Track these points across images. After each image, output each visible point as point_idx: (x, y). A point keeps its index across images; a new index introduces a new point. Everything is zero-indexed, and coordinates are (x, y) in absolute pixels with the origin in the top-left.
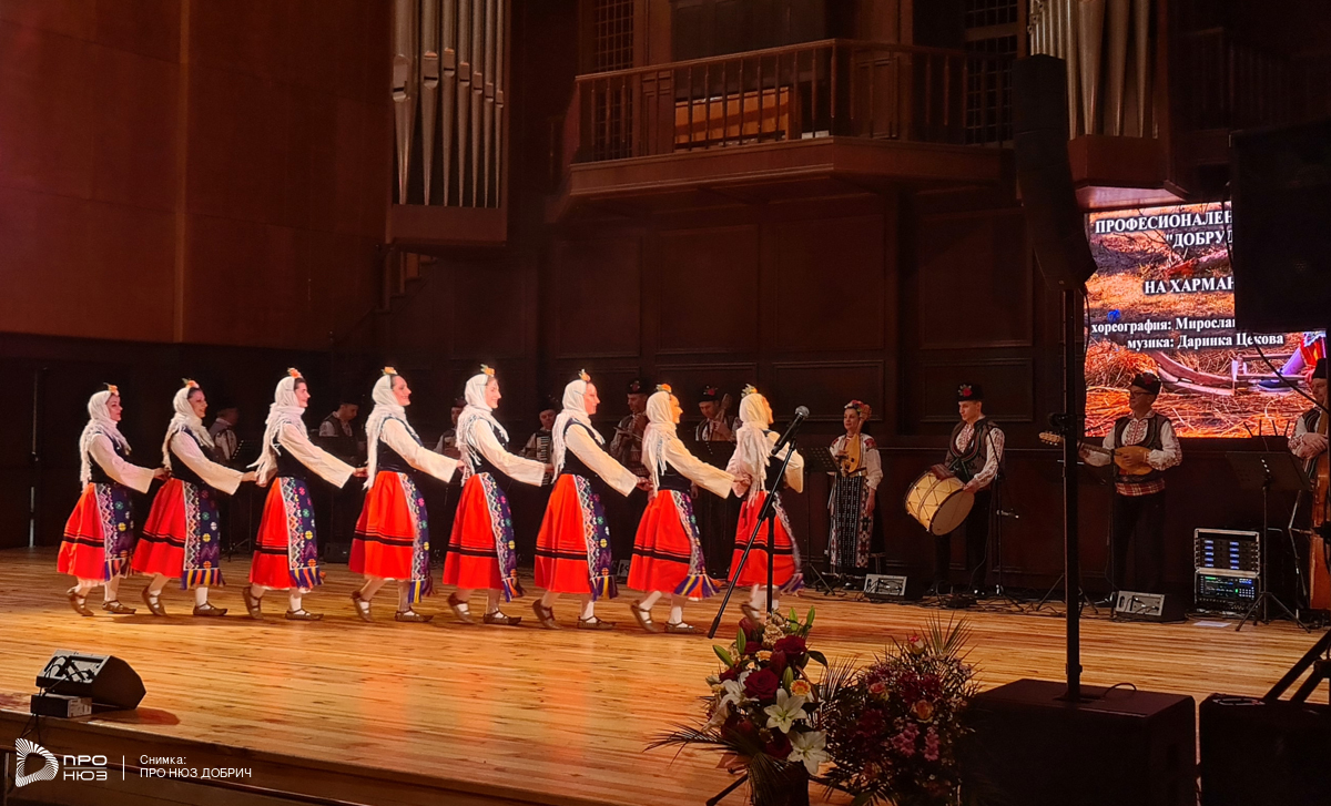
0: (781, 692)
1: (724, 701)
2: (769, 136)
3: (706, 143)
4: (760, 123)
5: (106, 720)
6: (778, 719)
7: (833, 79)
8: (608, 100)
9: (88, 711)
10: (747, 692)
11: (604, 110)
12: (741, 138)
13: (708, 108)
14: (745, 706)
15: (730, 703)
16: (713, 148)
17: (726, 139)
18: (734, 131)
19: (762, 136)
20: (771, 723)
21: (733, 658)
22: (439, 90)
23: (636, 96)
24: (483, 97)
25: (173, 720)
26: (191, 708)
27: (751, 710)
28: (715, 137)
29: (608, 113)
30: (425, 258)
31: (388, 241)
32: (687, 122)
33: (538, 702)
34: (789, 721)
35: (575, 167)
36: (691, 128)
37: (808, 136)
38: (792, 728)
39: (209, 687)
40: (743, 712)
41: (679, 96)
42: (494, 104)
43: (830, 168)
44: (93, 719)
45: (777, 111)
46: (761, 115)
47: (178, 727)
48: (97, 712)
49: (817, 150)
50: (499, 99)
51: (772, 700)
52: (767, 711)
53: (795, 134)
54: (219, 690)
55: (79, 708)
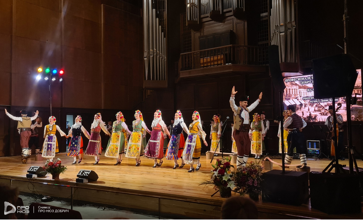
0: (225, 173)
1: (214, 175)
2: (219, 64)
3: (207, 66)
4: (218, 62)
5: (91, 183)
6: (225, 179)
7: (232, 53)
8: (187, 58)
9: (87, 181)
10: (219, 174)
11: (186, 60)
12: (214, 65)
13: (207, 59)
14: (218, 176)
15: (215, 176)
16: (208, 67)
17: (211, 65)
18: (212, 64)
19: (218, 64)
20: (224, 179)
21: (216, 167)
22: (153, 57)
23: (192, 57)
24: (162, 58)
25: (104, 183)
26: (108, 180)
27: (219, 177)
28: (209, 65)
29: (187, 61)
30: (151, 91)
31: (144, 87)
32: (203, 62)
33: (177, 178)
34: (227, 179)
35: (181, 72)
36: (204, 63)
37: (227, 64)
38: (228, 180)
39: (111, 176)
40: (218, 177)
41: (201, 57)
42: (164, 60)
43: (232, 70)
44: (88, 183)
45: (221, 60)
46: (217, 60)
47: (105, 184)
48: (89, 182)
49: (229, 67)
50: (165, 59)
51: (224, 175)
52: (223, 177)
53: (225, 64)
54: (113, 177)
55: (85, 181)
